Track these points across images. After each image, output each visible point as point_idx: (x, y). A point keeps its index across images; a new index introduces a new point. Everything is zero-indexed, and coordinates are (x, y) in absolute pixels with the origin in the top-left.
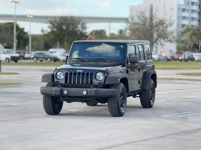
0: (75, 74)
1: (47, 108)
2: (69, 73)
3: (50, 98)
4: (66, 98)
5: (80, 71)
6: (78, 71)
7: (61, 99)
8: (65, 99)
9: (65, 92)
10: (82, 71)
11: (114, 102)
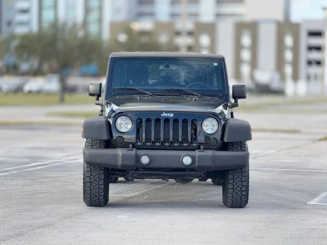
0: (158, 120)
1: (92, 194)
2: (144, 120)
3: (102, 172)
4: (141, 172)
5: (169, 115)
6: (164, 115)
7: (130, 174)
8: (139, 174)
9: (145, 160)
10: (172, 115)
11: (241, 178)
